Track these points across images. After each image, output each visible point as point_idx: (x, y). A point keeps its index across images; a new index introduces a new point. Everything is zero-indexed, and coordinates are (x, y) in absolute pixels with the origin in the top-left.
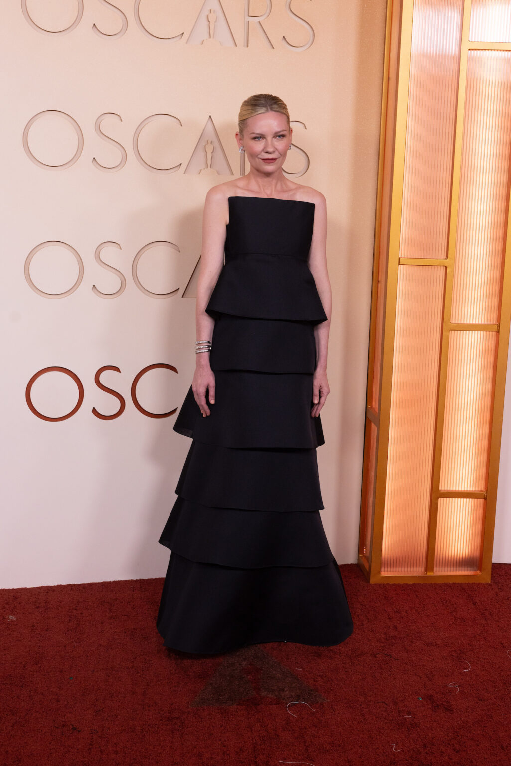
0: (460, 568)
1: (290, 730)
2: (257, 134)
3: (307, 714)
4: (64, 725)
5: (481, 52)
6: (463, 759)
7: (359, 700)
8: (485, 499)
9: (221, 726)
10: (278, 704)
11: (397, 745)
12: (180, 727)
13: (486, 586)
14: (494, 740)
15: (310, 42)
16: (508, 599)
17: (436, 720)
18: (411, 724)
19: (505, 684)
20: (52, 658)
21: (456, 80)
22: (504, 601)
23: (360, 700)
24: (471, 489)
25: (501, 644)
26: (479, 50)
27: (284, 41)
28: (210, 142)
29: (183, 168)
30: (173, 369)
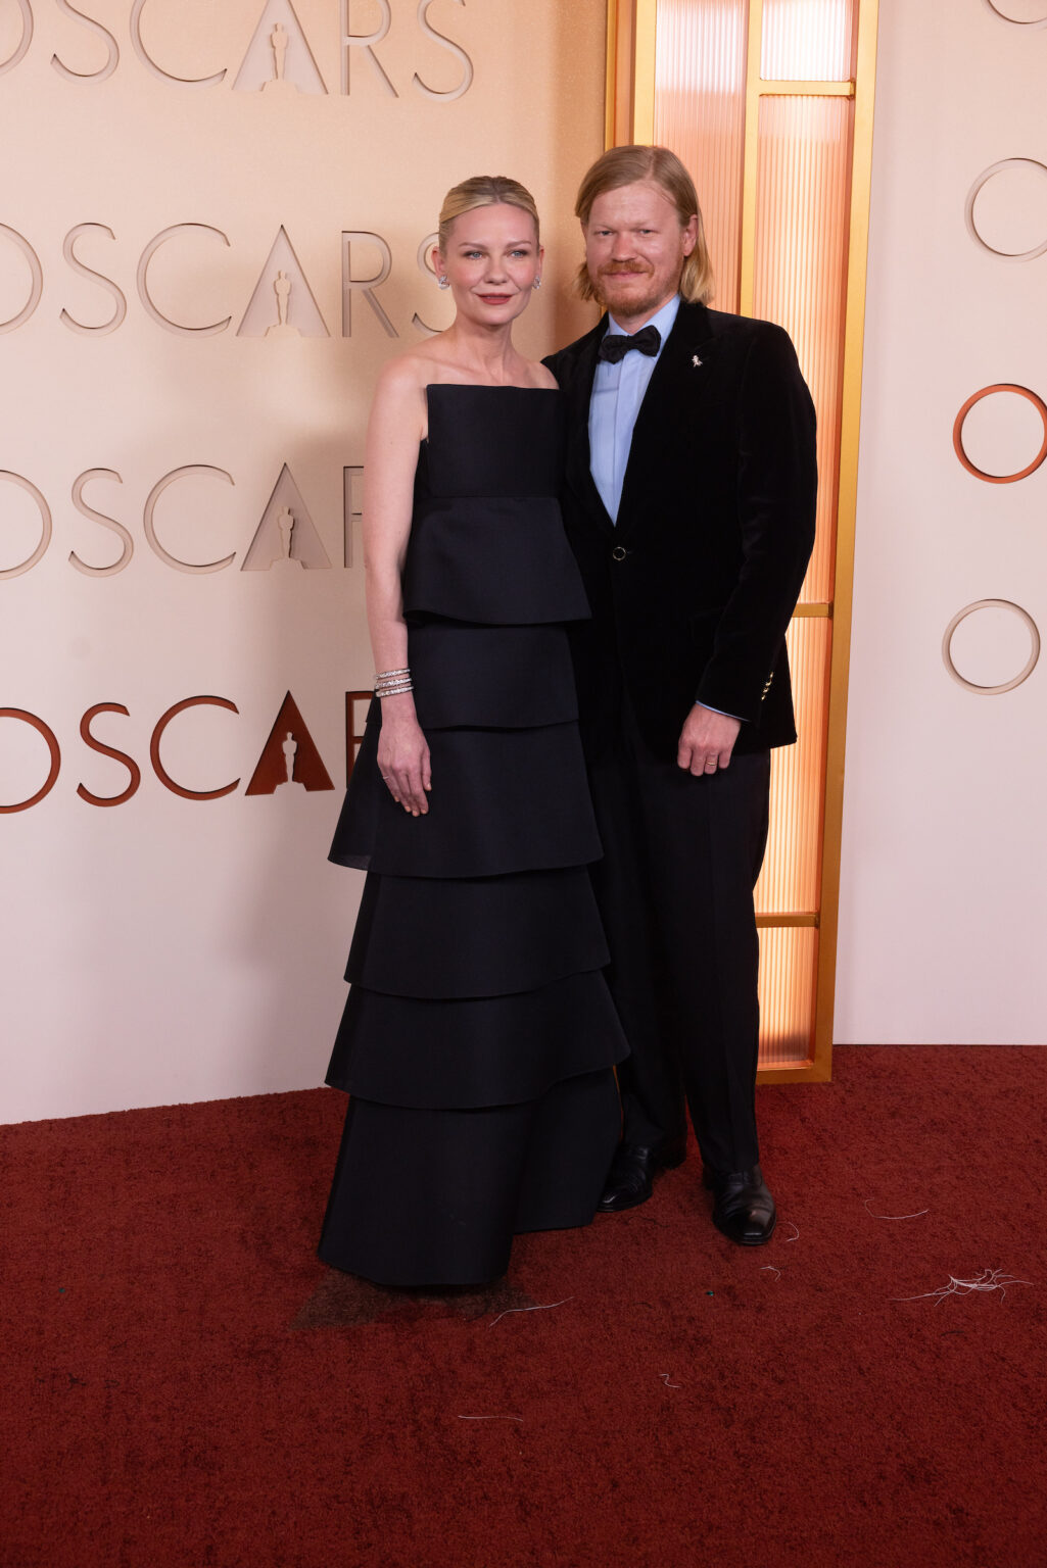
0: (776, 1057)
1: (475, 1362)
2: (474, 245)
3: (506, 1331)
4: (54, 1376)
5: (783, 98)
6: (792, 1395)
7: (599, 1302)
8: (817, 926)
9: (349, 1362)
10: (452, 1317)
11: (671, 1376)
12: (272, 1366)
13: (824, 1088)
14: (845, 1359)
15: (465, 85)
16: (863, 1109)
17: (741, 1329)
18: (695, 1339)
19: (863, 1259)
20: (22, 1256)
21: (740, 146)
22: (857, 1113)
23: (602, 1301)
24: (791, 910)
25: (854, 1189)
26: (779, 95)
27: (416, 82)
28: (283, 275)
29: (235, 324)
30: (229, 705)
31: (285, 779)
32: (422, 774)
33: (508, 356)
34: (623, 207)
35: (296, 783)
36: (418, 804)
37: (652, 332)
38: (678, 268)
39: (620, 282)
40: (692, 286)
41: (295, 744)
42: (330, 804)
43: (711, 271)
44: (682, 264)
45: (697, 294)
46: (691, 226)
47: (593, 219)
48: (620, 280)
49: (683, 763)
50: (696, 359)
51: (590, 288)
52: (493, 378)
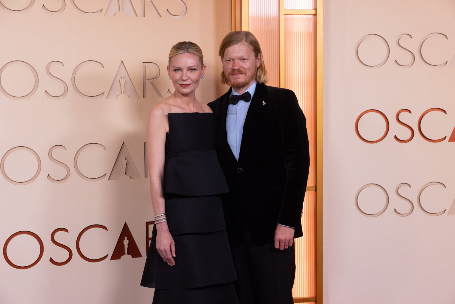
5: (293, 16)
8: (316, 302)
21: (278, 34)
24: (306, 296)
26: (291, 14)
28: (122, 77)
29: (106, 94)
30: (105, 228)
31: (124, 254)
32: (171, 251)
33: (195, 102)
34: (235, 51)
35: (128, 255)
36: (171, 262)
37: (248, 93)
38: (255, 72)
39: (236, 77)
40: (260, 77)
41: (128, 241)
42: (141, 262)
43: (266, 72)
44: (257, 70)
45: (262, 80)
46: (259, 57)
47: (225, 56)
48: (236, 76)
49: (277, 246)
50: (264, 102)
51: (225, 79)
52: (190, 111)
